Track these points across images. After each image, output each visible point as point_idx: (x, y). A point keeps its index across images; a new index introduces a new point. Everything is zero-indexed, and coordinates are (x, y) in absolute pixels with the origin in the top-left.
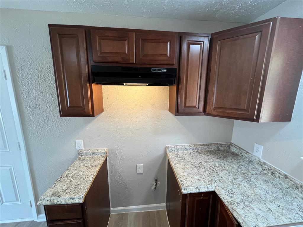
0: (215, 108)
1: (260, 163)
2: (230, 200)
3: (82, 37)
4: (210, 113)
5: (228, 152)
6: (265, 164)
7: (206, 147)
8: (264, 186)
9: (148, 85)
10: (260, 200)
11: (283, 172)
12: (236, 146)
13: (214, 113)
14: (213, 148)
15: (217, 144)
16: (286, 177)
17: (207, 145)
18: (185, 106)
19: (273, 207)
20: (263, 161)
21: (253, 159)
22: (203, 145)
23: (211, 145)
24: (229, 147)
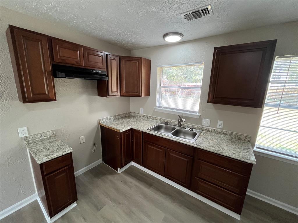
0: (125, 92)
1: (143, 116)
2: (138, 127)
3: (46, 43)
4: (123, 95)
5: (130, 116)
6: (145, 115)
7: (120, 116)
8: (146, 122)
9: (84, 79)
10: (146, 125)
11: (150, 116)
12: (133, 113)
13: (125, 95)
14: (123, 116)
15: (125, 114)
16: (151, 117)
17: (120, 115)
18: (112, 92)
19: (149, 125)
20: (144, 114)
21: (141, 115)
22: (118, 115)
23: (122, 114)
24: (130, 114)
